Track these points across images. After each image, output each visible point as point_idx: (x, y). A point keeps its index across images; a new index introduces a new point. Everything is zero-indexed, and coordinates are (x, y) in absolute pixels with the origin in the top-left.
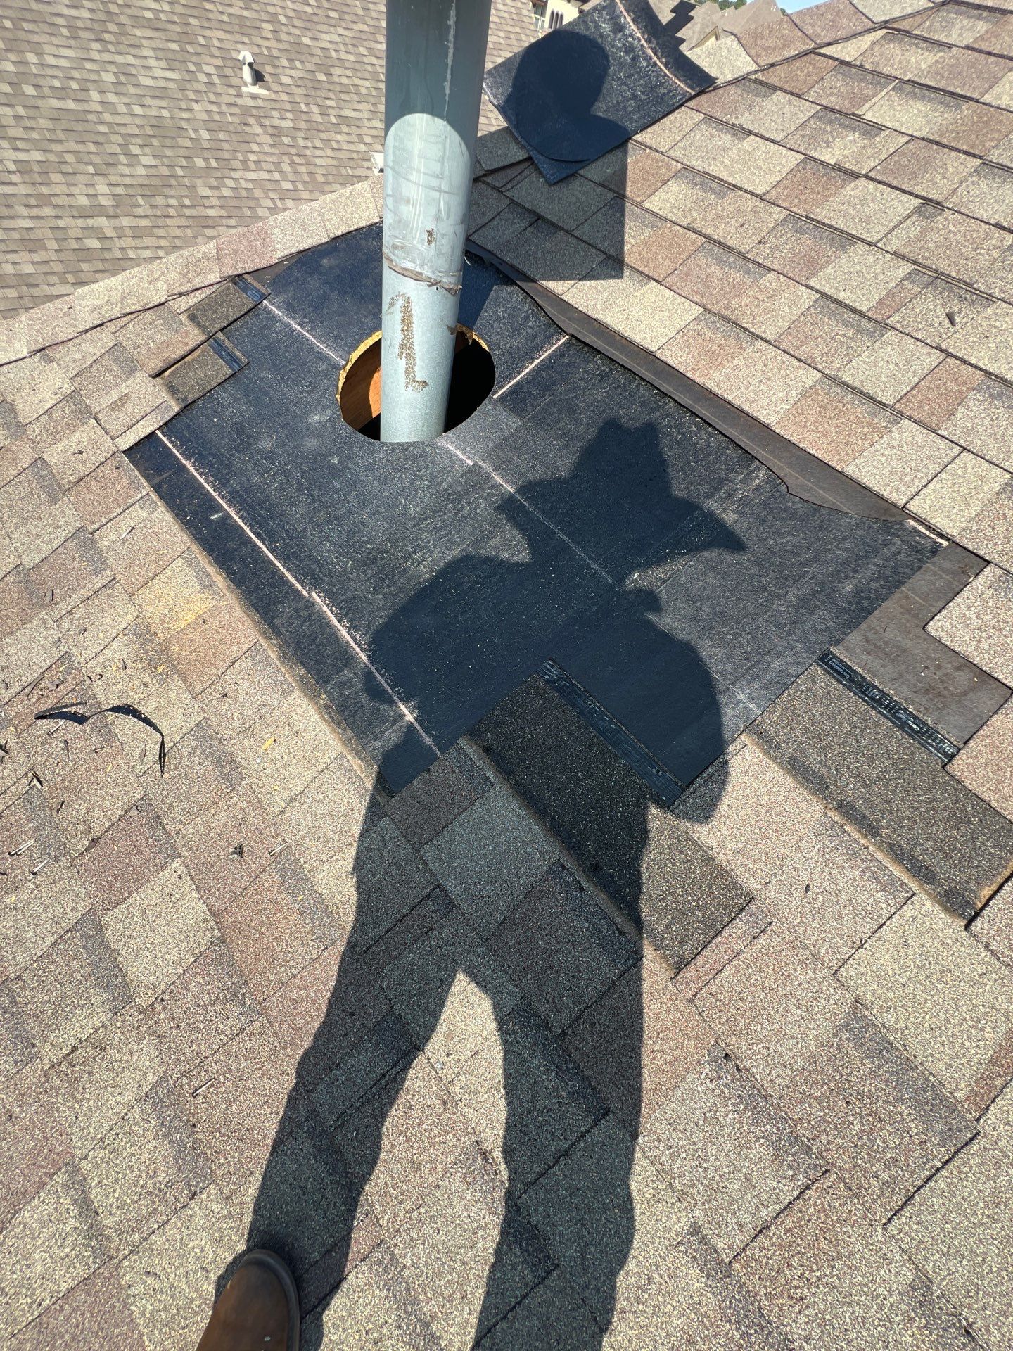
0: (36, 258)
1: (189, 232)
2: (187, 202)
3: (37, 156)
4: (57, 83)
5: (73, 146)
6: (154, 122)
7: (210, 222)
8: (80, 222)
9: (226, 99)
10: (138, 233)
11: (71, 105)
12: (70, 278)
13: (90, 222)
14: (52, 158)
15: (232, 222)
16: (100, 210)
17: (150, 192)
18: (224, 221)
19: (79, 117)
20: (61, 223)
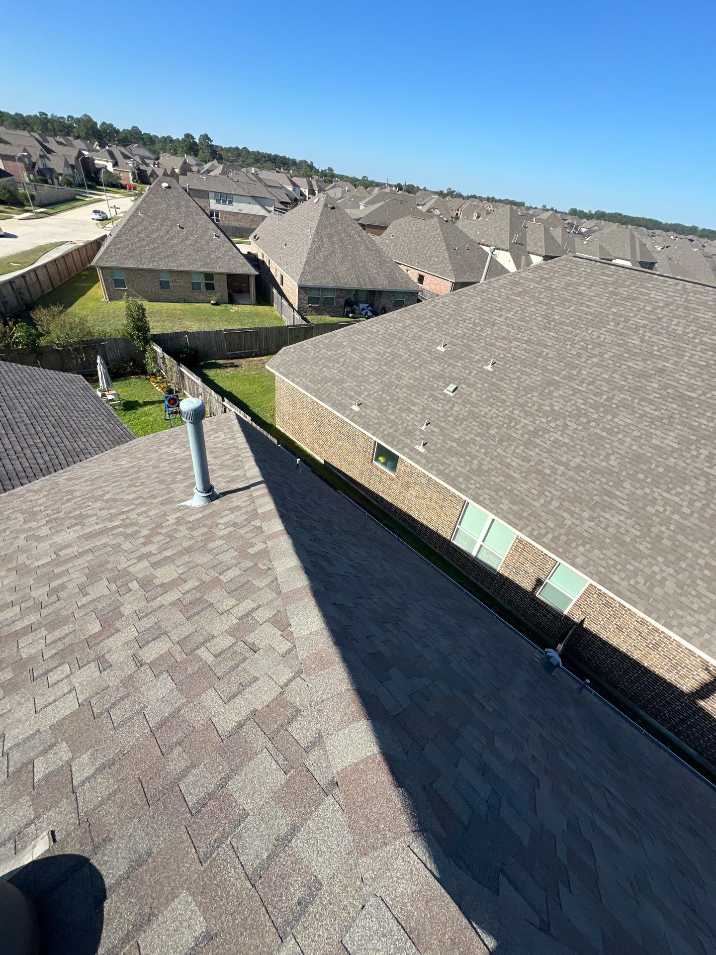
0: (522, 463)
1: (595, 492)
2: (611, 483)
3: (567, 441)
4: (608, 427)
5: (586, 444)
6: (637, 455)
7: (612, 496)
8: (552, 464)
9: (697, 465)
10: (571, 479)
11: (605, 434)
12: (524, 474)
13: (557, 466)
14: (572, 444)
15: (626, 502)
16: (566, 465)
17: (596, 471)
18: (620, 499)
19: (602, 438)
20: (545, 460)
